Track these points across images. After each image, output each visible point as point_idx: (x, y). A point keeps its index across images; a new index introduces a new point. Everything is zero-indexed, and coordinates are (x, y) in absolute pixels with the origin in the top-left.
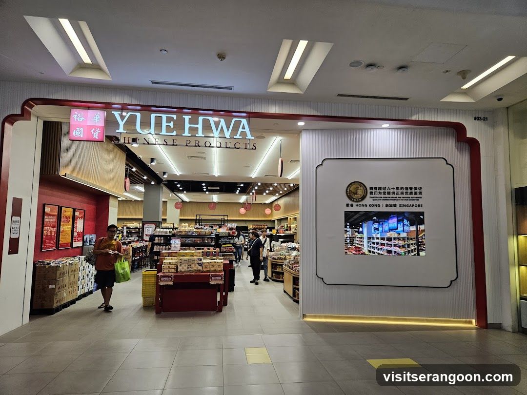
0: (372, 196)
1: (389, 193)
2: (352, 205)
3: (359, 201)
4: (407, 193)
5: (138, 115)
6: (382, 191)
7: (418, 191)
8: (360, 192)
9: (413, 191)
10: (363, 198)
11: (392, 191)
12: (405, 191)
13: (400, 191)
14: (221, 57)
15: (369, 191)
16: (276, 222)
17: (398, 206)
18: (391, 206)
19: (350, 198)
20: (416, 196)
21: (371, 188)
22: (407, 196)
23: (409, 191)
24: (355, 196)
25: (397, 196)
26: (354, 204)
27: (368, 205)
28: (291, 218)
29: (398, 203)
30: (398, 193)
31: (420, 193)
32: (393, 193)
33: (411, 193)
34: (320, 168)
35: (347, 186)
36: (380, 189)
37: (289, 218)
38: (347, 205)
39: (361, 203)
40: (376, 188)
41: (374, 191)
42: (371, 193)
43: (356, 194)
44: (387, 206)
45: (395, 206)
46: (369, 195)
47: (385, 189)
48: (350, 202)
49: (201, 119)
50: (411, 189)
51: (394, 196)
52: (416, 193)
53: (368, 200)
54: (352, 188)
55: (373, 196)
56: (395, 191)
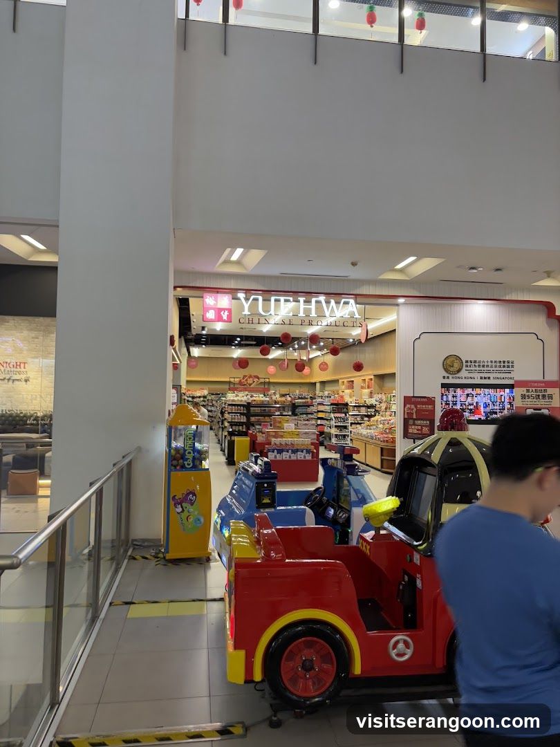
0: (467, 369)
1: (483, 366)
2: (448, 377)
3: (455, 374)
4: (500, 366)
5: (260, 298)
6: (477, 364)
7: (510, 364)
8: (456, 365)
9: (506, 364)
10: (459, 371)
11: (486, 364)
12: (498, 364)
13: (494, 364)
14: (354, 264)
15: (464, 364)
16: (318, 385)
17: (492, 378)
18: (485, 378)
19: (446, 370)
20: (508, 369)
21: (467, 362)
22: (500, 369)
23: (502, 364)
24: (452, 369)
25: (492, 369)
26: (450, 376)
27: (464, 377)
28: (345, 381)
29: (491, 375)
30: (492, 367)
31: (513, 367)
32: (488, 366)
33: (504, 366)
34: (418, 341)
35: (443, 359)
36: (475, 362)
37: (340, 381)
38: (444, 377)
39: (457, 376)
40: (471, 362)
41: (469, 364)
42: (467, 366)
43: (453, 366)
44: (481, 378)
45: (489, 378)
46: (464, 368)
47: (480, 362)
48: (446, 375)
49: (314, 300)
50: (504, 362)
51: (488, 369)
52: (508, 367)
53: (464, 373)
54: (448, 361)
55: (469, 369)
56: (490, 364)
